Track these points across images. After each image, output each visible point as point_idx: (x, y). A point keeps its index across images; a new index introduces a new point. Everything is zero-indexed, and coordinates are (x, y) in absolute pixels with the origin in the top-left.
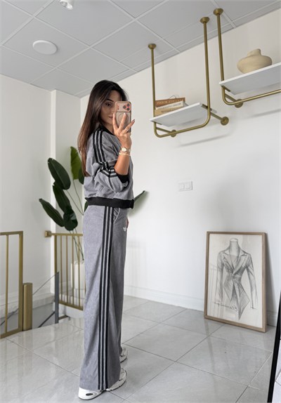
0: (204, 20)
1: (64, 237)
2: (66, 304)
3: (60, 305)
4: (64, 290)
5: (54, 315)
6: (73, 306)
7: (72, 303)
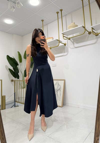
0: (57, 13)
1: (17, 81)
2: (18, 102)
3: (16, 102)
4: (17, 98)
5: (14, 106)
6: (20, 103)
7: (20, 102)
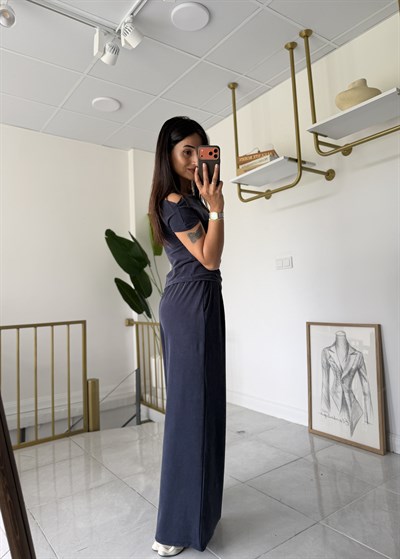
0: (289, 46)
3: (142, 407)
